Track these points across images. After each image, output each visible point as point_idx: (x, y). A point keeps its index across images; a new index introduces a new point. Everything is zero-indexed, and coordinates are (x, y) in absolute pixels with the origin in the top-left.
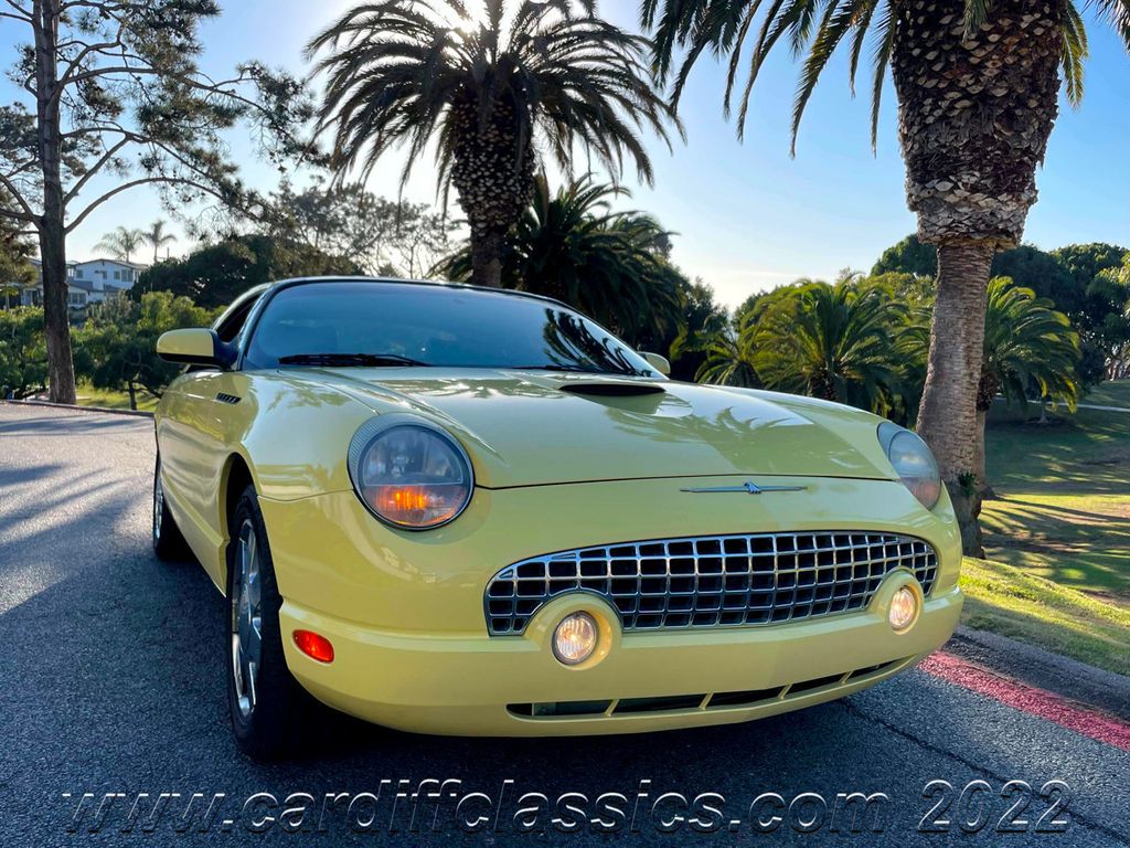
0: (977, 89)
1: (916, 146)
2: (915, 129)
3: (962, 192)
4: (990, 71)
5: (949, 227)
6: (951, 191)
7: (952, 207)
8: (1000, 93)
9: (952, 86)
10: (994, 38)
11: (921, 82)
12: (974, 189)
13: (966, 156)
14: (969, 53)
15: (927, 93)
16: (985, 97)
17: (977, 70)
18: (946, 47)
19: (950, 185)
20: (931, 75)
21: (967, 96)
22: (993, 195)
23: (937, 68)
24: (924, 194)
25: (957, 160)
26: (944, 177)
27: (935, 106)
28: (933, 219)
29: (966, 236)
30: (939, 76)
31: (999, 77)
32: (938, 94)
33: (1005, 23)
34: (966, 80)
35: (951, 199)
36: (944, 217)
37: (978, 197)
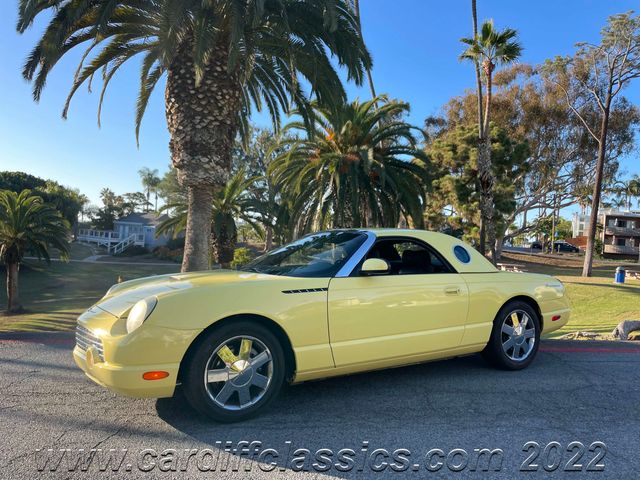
0: (220, 118)
1: (188, 137)
2: (189, 129)
3: (213, 164)
4: (225, 112)
5: (204, 179)
6: (208, 163)
7: (206, 170)
8: (229, 122)
9: (211, 113)
10: (227, 97)
11: (193, 107)
12: (217, 163)
13: (214, 147)
14: (217, 101)
15: (198, 114)
16: (222, 123)
17: (221, 109)
18: (209, 95)
19: (207, 160)
20: (200, 105)
21: (216, 120)
22: (223, 168)
23: (203, 103)
24: (193, 161)
25: (210, 148)
26: (205, 155)
27: (201, 121)
28: (196, 174)
29: (212, 185)
30: (204, 107)
31: (229, 115)
32: (204, 116)
33: (231, 92)
34: (216, 112)
35: (207, 166)
36: (201, 174)
37: (219, 167)
